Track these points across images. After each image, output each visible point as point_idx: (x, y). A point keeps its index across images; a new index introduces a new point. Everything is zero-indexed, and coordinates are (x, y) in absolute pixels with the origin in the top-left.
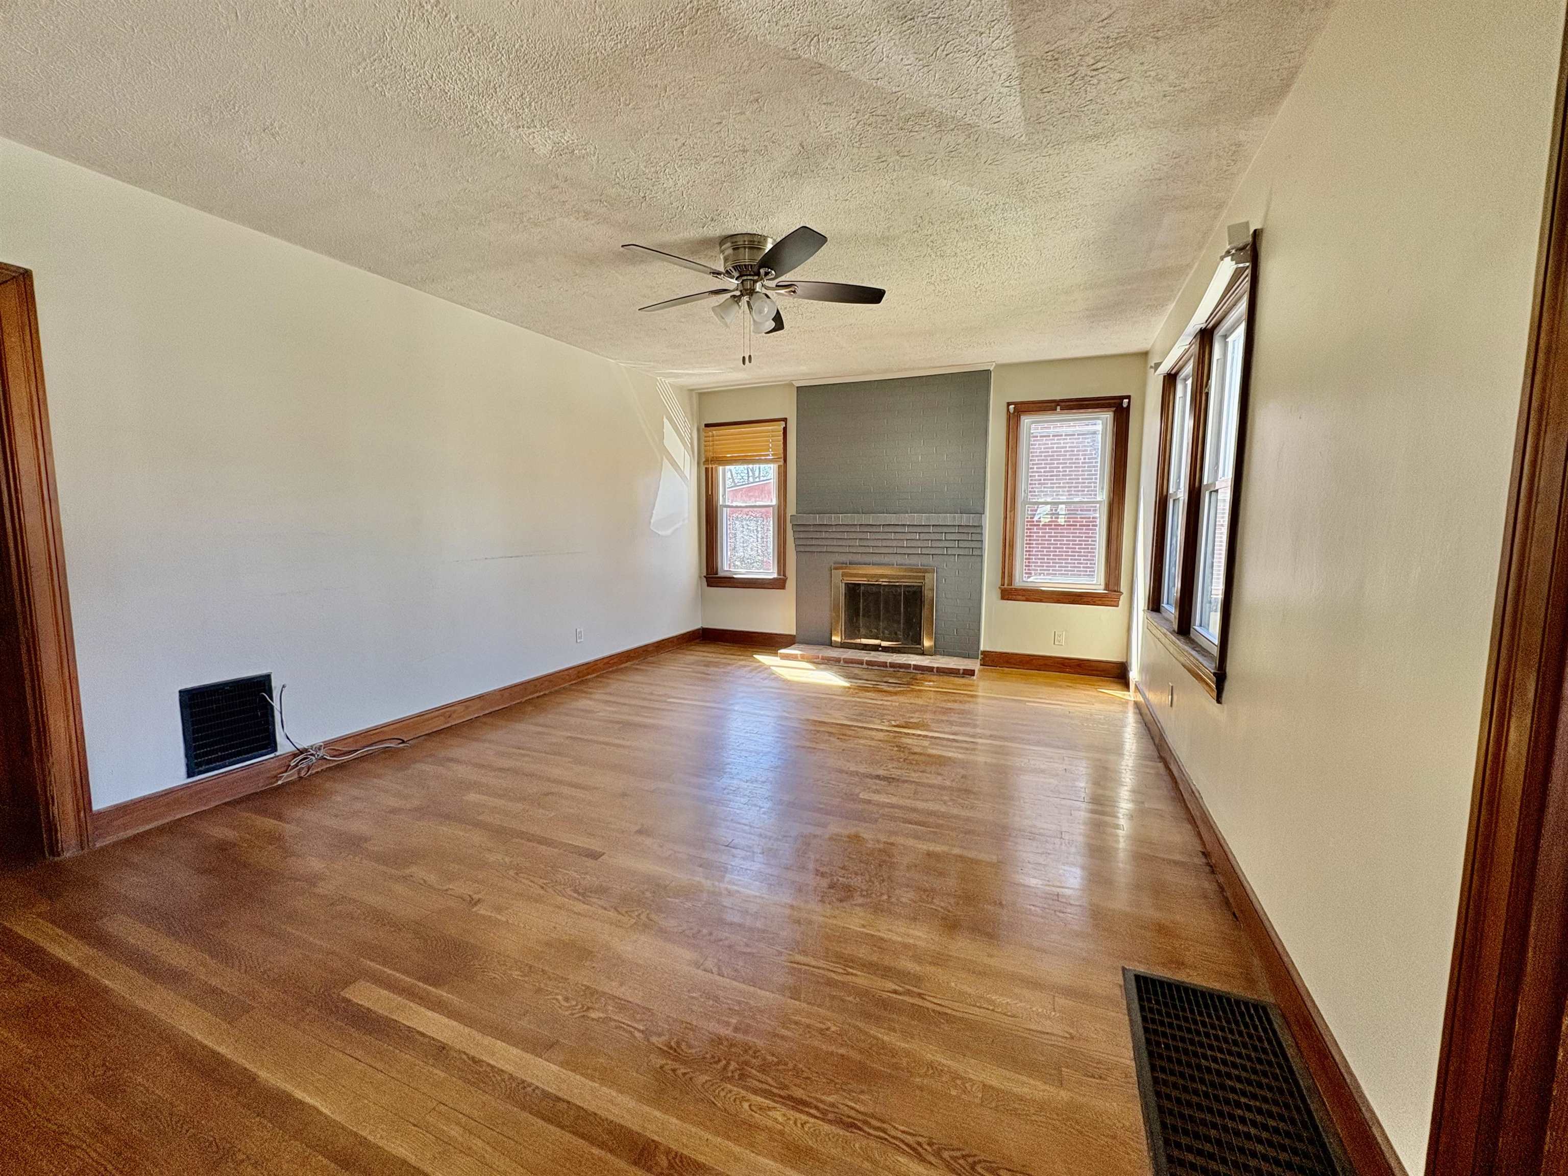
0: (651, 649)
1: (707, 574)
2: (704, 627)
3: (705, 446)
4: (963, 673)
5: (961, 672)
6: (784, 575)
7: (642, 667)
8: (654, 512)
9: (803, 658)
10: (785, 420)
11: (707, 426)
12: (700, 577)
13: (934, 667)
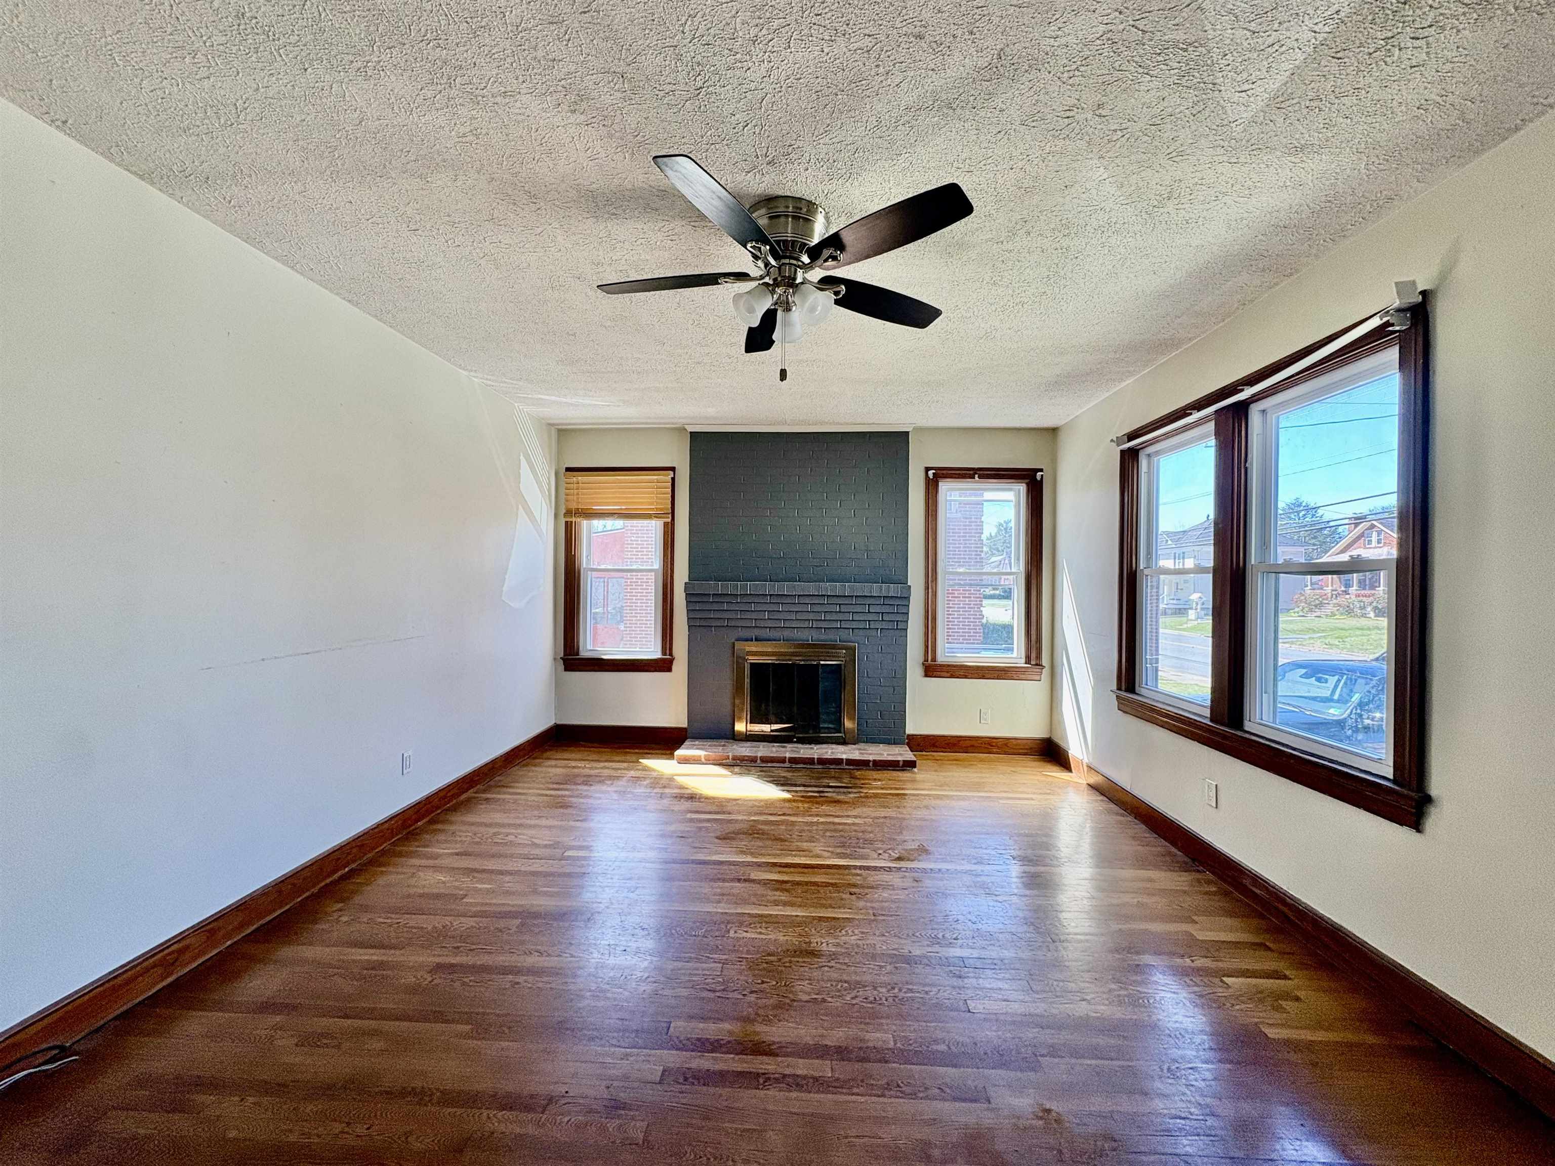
0: (500, 764)
1: (565, 655)
2: (559, 722)
3: (567, 495)
4: (903, 766)
5: (901, 763)
6: (671, 654)
7: (489, 796)
8: (507, 577)
9: (709, 761)
10: (673, 469)
11: (568, 469)
12: (555, 659)
13: (869, 761)
